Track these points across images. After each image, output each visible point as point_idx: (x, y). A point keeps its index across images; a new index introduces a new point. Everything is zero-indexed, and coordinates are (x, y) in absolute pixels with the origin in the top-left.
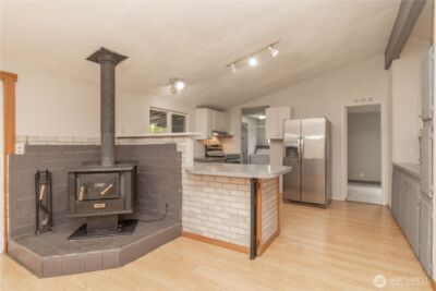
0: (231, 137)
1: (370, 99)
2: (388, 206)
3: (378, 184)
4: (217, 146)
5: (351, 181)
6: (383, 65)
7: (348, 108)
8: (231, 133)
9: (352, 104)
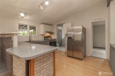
0: (54, 33)
1: (101, 19)
2: (108, 60)
3: (104, 48)
4: (49, 36)
5: (94, 47)
6: (106, 6)
7: (93, 23)
8: (54, 32)
9: (94, 21)
